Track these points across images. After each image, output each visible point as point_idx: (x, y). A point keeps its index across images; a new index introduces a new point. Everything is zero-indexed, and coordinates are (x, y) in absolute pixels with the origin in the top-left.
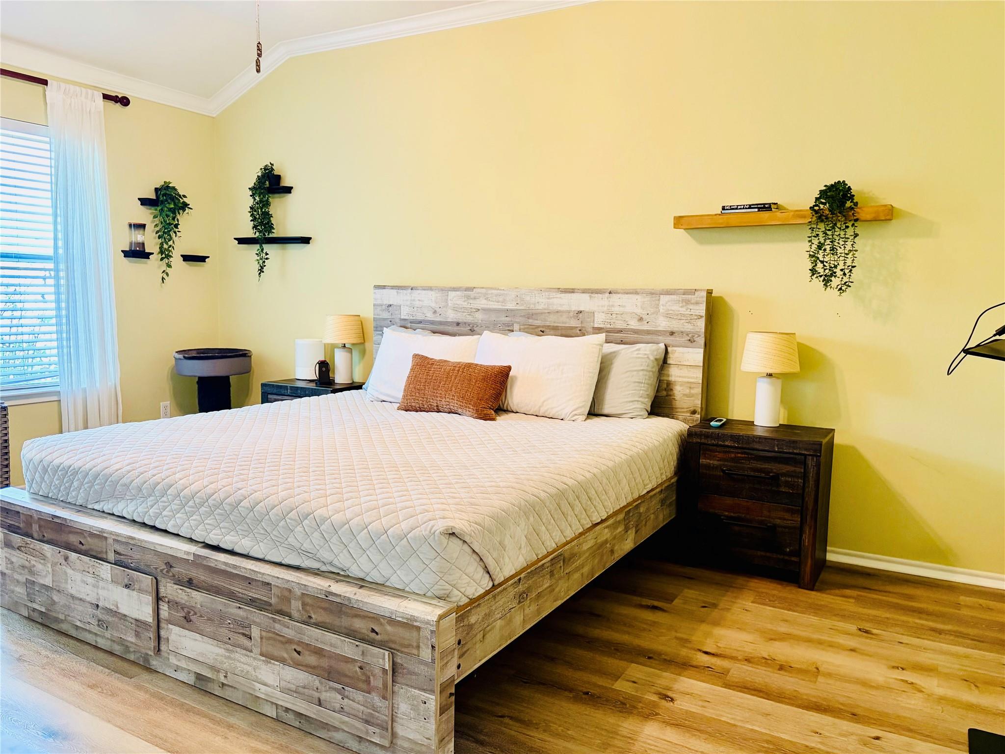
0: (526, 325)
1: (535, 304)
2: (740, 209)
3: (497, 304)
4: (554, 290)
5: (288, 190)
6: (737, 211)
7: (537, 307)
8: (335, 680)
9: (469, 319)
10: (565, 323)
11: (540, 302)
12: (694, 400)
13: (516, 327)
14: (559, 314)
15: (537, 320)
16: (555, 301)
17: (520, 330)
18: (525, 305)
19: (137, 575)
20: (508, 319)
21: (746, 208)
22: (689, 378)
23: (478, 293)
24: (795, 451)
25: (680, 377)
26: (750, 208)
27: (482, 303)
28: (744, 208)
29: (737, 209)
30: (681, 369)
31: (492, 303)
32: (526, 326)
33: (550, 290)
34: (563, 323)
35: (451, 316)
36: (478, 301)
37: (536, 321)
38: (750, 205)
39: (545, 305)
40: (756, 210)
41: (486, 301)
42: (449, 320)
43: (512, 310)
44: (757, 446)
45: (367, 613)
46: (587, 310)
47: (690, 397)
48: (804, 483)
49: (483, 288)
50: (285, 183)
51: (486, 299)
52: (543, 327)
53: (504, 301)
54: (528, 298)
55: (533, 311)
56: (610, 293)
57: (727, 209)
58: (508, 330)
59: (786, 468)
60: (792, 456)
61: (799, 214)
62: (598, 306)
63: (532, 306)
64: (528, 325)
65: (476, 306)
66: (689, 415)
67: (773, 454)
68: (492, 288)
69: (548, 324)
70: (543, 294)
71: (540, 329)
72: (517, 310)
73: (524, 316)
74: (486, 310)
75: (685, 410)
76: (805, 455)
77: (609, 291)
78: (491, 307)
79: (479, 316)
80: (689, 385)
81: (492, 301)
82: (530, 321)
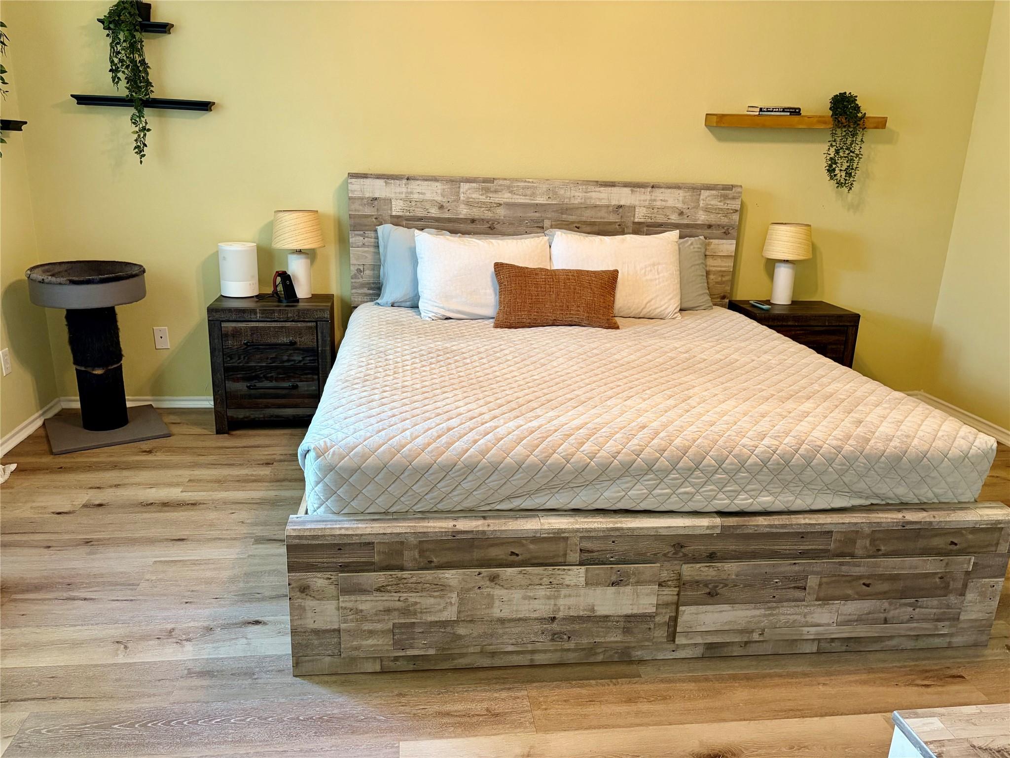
0: (559, 220)
1: (570, 198)
2: (775, 111)
3: (523, 197)
4: (591, 183)
5: (164, 28)
6: (773, 113)
7: (573, 201)
8: (908, 597)
9: (488, 215)
10: (604, 218)
11: (577, 196)
12: (724, 287)
13: (547, 223)
14: (598, 209)
15: (572, 215)
16: (594, 195)
17: (552, 227)
18: (558, 200)
19: (635, 567)
20: (537, 214)
21: (780, 112)
22: (721, 267)
23: (501, 185)
24: (840, 324)
25: (714, 266)
26: (783, 111)
27: (505, 197)
28: (778, 112)
29: (772, 111)
30: (715, 260)
31: (518, 197)
32: (559, 222)
33: (587, 182)
34: (601, 218)
35: (464, 212)
36: (500, 195)
37: (571, 217)
38: (784, 109)
39: (582, 199)
40: (789, 114)
41: (510, 194)
42: (461, 216)
43: (542, 205)
44: (812, 323)
45: (948, 530)
46: (628, 204)
47: (721, 284)
48: (844, 348)
49: (505, 179)
50: (159, 16)
51: (511, 192)
52: (579, 222)
53: (533, 195)
54: (562, 192)
55: (567, 206)
56: (653, 187)
57: (764, 111)
58: (537, 227)
59: (833, 338)
60: (838, 328)
61: (821, 120)
62: (640, 200)
63: (566, 201)
64: (562, 221)
65: (497, 200)
66: (719, 300)
67: (824, 328)
68: (517, 180)
69: (584, 219)
70: (580, 187)
71: (575, 225)
72: (549, 204)
73: (557, 211)
74: (509, 205)
75: (716, 296)
76: (847, 326)
77: (651, 185)
78: (516, 201)
79: (501, 212)
80: (721, 274)
81: (517, 194)
82: (564, 216)
